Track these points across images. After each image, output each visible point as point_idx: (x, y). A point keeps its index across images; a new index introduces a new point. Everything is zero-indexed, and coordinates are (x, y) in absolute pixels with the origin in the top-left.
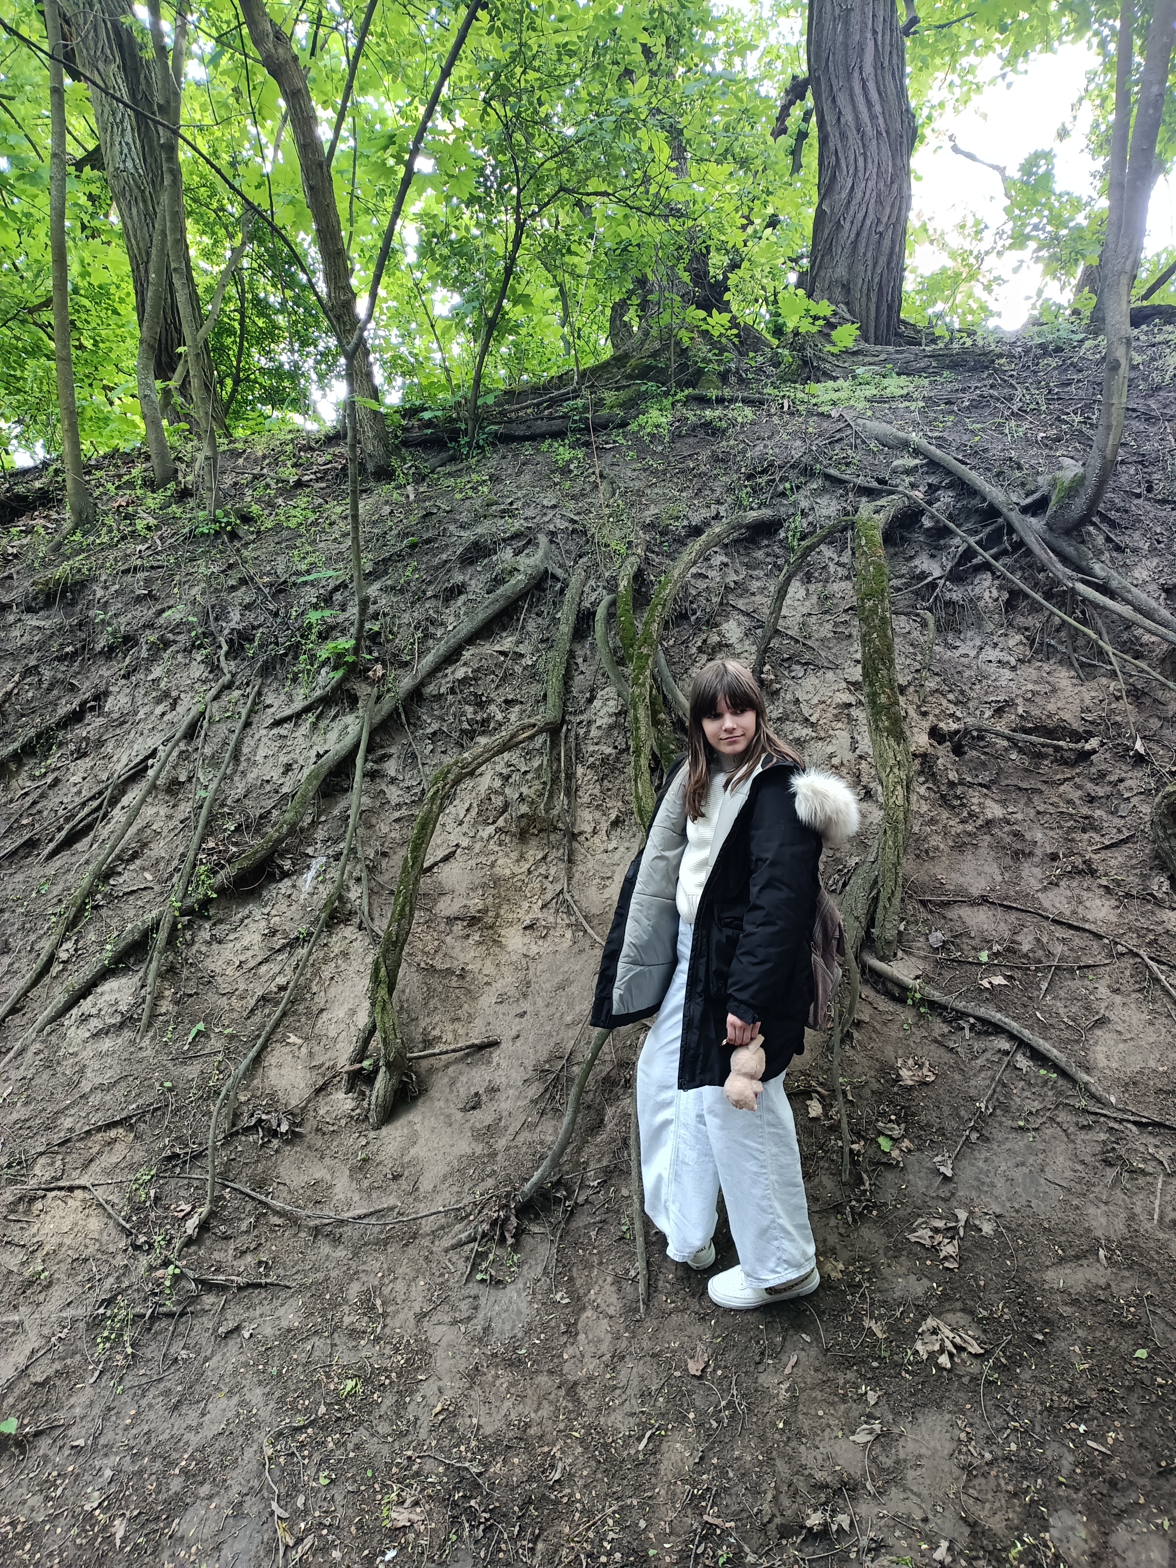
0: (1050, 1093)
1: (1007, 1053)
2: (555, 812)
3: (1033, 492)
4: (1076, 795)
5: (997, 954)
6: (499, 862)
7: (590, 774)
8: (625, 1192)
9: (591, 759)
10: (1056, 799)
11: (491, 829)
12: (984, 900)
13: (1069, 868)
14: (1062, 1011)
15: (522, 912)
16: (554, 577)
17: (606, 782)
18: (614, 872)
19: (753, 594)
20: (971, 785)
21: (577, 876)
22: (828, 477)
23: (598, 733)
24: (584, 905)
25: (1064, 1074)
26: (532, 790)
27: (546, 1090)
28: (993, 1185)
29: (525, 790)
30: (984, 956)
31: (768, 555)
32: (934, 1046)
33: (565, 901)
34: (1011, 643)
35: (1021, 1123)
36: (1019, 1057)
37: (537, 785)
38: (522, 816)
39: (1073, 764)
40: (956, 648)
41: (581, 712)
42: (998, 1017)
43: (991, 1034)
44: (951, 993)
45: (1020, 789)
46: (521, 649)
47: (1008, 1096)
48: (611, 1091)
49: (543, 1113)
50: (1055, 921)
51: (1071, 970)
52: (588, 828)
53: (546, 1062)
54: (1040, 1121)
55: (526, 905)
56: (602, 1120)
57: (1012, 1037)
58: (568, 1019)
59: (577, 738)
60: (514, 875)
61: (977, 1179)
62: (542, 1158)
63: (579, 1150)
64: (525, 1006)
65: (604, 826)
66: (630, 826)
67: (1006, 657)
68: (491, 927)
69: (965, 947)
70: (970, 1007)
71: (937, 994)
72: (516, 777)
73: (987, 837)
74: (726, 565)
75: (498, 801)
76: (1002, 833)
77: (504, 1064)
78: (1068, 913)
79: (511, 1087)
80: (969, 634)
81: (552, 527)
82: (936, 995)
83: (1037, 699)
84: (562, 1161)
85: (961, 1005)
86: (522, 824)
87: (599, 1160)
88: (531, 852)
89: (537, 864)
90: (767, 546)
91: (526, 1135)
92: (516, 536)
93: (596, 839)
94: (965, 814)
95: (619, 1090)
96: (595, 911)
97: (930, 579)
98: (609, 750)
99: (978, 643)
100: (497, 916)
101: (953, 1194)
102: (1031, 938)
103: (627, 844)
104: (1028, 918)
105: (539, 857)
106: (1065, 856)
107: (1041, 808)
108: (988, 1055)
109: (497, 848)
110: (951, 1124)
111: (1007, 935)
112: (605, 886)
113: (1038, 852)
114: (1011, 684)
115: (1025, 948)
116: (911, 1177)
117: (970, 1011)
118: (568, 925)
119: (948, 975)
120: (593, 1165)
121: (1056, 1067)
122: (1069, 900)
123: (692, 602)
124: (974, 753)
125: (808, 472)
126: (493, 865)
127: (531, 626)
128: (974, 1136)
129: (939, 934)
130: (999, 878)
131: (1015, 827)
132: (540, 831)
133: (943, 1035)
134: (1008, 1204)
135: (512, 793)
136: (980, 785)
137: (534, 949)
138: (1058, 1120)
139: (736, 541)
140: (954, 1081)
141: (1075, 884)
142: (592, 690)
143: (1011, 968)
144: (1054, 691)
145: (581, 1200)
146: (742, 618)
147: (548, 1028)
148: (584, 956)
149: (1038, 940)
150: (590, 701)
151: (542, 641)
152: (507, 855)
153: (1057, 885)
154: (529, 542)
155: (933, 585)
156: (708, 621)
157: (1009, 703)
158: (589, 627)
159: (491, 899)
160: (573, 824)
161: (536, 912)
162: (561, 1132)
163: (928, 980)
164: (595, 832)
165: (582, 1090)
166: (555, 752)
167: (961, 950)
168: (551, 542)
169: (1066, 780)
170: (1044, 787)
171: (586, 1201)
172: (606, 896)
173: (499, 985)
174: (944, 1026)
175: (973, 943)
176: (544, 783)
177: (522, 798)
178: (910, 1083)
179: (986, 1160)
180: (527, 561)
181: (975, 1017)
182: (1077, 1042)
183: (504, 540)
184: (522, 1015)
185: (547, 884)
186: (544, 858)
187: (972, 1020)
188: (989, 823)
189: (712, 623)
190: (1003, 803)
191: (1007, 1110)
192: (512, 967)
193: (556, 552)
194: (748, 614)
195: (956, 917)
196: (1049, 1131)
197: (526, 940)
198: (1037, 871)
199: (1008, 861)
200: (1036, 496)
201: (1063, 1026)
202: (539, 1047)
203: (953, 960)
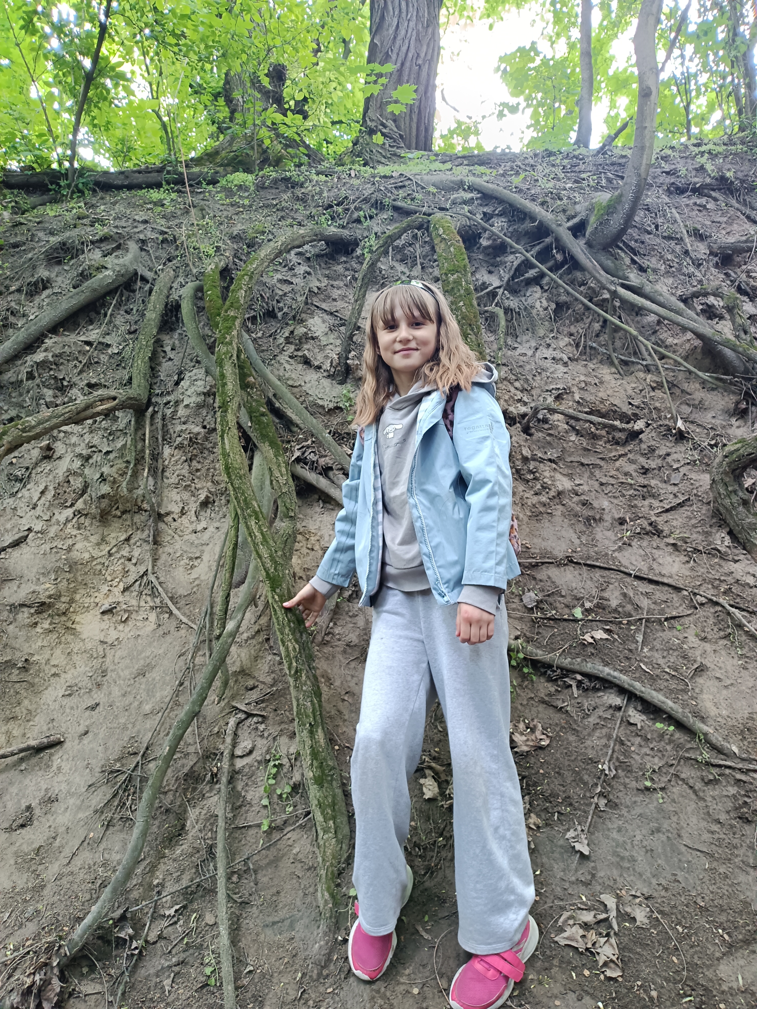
0: (669, 748)
1: (619, 708)
2: (140, 492)
3: (574, 217)
4: (631, 468)
5: (587, 611)
6: (77, 547)
7: (178, 454)
8: (209, 919)
9: (179, 439)
10: (613, 473)
11: (69, 512)
12: (570, 561)
13: (638, 530)
14: (661, 661)
15: (100, 596)
16: (144, 279)
17: (194, 463)
18: (202, 552)
19: (335, 300)
20: (541, 461)
21: (164, 557)
22: (396, 209)
23: (187, 412)
24: (170, 586)
25: (680, 725)
26: (114, 469)
27: (114, 796)
28: (633, 860)
29: (106, 470)
30: (578, 613)
31: (347, 269)
32: (541, 707)
33: (149, 582)
34: (562, 344)
35: (648, 784)
36: (631, 712)
37: (120, 464)
38: (103, 497)
39: (625, 443)
40: (515, 348)
41: (168, 393)
42: (606, 671)
43: (598, 690)
44: (553, 650)
45: (582, 464)
46: (108, 340)
47: (627, 754)
48: (195, 789)
49: (109, 825)
50: (637, 577)
51: (660, 622)
52: (176, 509)
53: (117, 760)
54: (665, 779)
55: (105, 589)
56: (183, 826)
57: (622, 690)
58: (147, 708)
59: (163, 419)
60: (93, 558)
61: (616, 854)
62: (103, 885)
63: (153, 868)
64: (98, 696)
65: (193, 506)
66: (220, 507)
67: (558, 355)
68: (64, 613)
69: (558, 605)
70: (577, 663)
71: (540, 652)
72: (97, 457)
73: (560, 507)
74: (309, 273)
75: (77, 483)
76: (573, 502)
77: (66, 767)
78: (645, 569)
79: (72, 795)
80: (525, 338)
81: (142, 236)
82: (540, 655)
83: (590, 388)
84: (129, 885)
85: (566, 662)
86: (103, 505)
87: (178, 880)
88: (113, 535)
89: (119, 546)
90: (345, 262)
91: (86, 857)
92: (105, 239)
93: (184, 520)
94: (539, 486)
95: (204, 787)
96: (182, 591)
97: (490, 288)
98: (197, 429)
99: (534, 344)
100: (72, 601)
101: (593, 876)
102: (617, 593)
103: (217, 524)
104: (612, 574)
105: (123, 538)
106: (631, 521)
107: (604, 480)
108: (600, 712)
109: (75, 532)
110: (576, 792)
111: (594, 592)
112: (193, 567)
113: (607, 517)
114: (566, 376)
115: (614, 603)
116: (545, 860)
117: (577, 667)
118: (152, 608)
119: (547, 634)
120: (171, 887)
121: (671, 719)
122: (645, 557)
123: (278, 302)
124: (540, 434)
125: (379, 206)
126: (69, 549)
127: (119, 320)
128: (602, 802)
129: (532, 594)
130: (577, 542)
131: (583, 497)
132: (124, 512)
133: (550, 695)
134: (654, 881)
135: (92, 474)
136: (550, 460)
137: (113, 635)
138: (683, 776)
139: (318, 256)
140: (569, 743)
141: (645, 544)
142: (180, 373)
143: (606, 622)
144: (602, 382)
145: (152, 937)
146: (327, 317)
147: (122, 720)
148: (169, 639)
149: (625, 595)
150: (177, 383)
151: (130, 333)
152: (86, 539)
153: (630, 545)
154: (118, 247)
155: (493, 294)
156: (294, 317)
157: (567, 391)
158: (178, 319)
159: (65, 583)
160: (159, 505)
161: (117, 596)
162: (130, 846)
163: (529, 640)
164: (183, 513)
165: (160, 791)
166: (140, 433)
167: (555, 608)
168: (142, 249)
169: (620, 456)
170: (602, 463)
171: (160, 937)
172: (194, 576)
173: (69, 677)
174: (549, 685)
175: (565, 601)
176: (128, 462)
177: (103, 479)
178: (525, 749)
179: (619, 830)
180: (116, 261)
181: (582, 674)
182: (685, 691)
183: (92, 242)
184: (93, 708)
185: (129, 566)
186: (128, 540)
187: (579, 677)
188: (559, 493)
189: (298, 319)
190: (570, 476)
191: (628, 770)
192: (85, 656)
193: (146, 257)
194: (331, 314)
195: (544, 578)
196: (677, 790)
197: (104, 625)
198: (609, 534)
199: (581, 527)
200: (576, 220)
201: (667, 677)
202: (110, 744)
203: (549, 619)
